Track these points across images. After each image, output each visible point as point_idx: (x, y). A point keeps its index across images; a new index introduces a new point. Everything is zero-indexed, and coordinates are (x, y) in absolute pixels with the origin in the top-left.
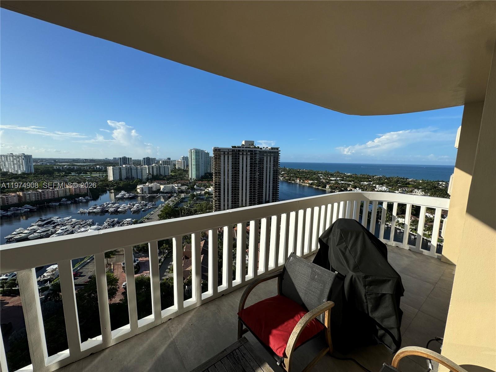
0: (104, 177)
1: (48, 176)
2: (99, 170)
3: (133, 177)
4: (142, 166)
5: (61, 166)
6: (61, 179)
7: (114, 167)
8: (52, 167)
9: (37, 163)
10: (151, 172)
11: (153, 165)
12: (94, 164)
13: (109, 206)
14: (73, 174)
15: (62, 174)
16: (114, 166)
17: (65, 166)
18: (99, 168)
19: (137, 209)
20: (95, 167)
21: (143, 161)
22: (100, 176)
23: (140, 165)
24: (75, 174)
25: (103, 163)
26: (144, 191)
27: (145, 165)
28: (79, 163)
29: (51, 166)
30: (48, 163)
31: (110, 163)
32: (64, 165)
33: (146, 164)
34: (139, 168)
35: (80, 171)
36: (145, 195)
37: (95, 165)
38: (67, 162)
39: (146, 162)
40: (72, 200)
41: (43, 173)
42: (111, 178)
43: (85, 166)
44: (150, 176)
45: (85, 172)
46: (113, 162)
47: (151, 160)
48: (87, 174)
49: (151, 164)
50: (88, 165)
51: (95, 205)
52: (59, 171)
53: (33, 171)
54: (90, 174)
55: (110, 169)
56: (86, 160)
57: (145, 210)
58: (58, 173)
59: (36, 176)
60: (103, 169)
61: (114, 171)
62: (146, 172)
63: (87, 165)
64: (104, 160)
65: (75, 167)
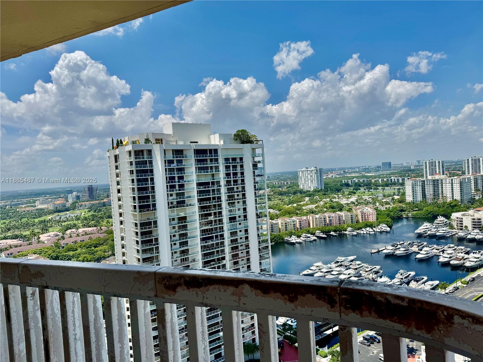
0: (400, 194)
7: (414, 180)
17: (355, 179)
20: (389, 179)
29: (340, 179)
30: (337, 175)
37: (389, 174)
38: (356, 173)
39: (470, 166)
43: (377, 176)
50: (381, 175)
53: (323, 187)
60: (400, 181)
62: (470, 186)
65: (365, 179)
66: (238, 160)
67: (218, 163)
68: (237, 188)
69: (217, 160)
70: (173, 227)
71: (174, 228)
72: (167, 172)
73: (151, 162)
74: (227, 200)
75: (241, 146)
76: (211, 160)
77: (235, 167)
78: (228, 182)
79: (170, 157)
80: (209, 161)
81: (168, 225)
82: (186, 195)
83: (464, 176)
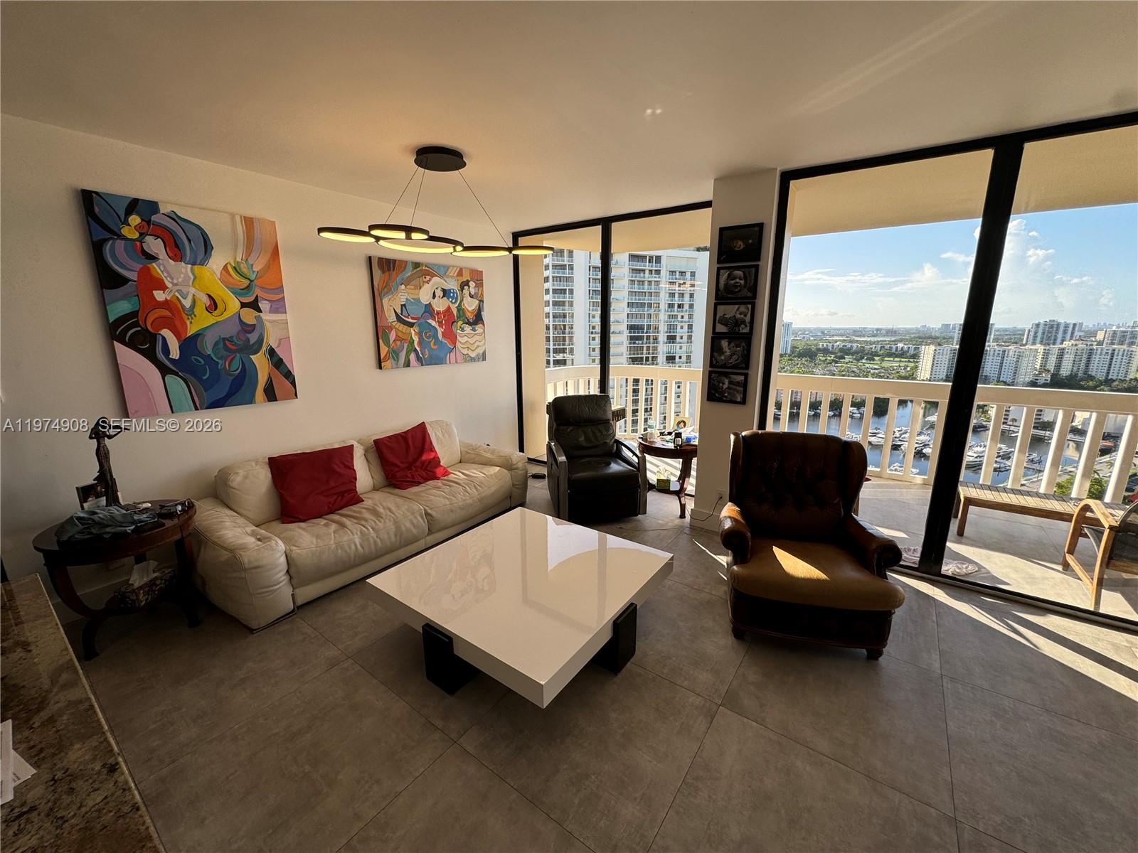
0: (909, 369)
1: (807, 361)
2: (902, 354)
3: (986, 376)
4: (1024, 345)
5: (830, 343)
6: (825, 367)
7: (938, 348)
8: (816, 345)
9: (796, 337)
10: (1051, 366)
11: (1067, 344)
12: (893, 339)
13: (904, 438)
14: (848, 358)
15: (829, 358)
16: (940, 345)
17: (838, 343)
18: (902, 348)
20: (894, 347)
21: (1032, 334)
22: (900, 366)
23: (1016, 343)
24: (851, 360)
25: (915, 337)
26: (1010, 418)
27: (1034, 343)
28: (864, 336)
29: (815, 342)
30: (812, 336)
31: (930, 337)
32: (836, 341)
33: (1039, 339)
34: (1011, 353)
35: (862, 354)
36: (1012, 428)
37: (894, 341)
38: (842, 336)
39: (1039, 335)
40: (836, 410)
41: (801, 355)
42: (925, 373)
43: (874, 343)
44: (1046, 377)
45: (872, 356)
46: (938, 335)
47: (1062, 329)
48: (874, 360)
49: (1059, 340)
50: (881, 341)
52: (826, 351)
53: (789, 352)
54: (879, 363)
55: (927, 352)
56: (877, 330)
58: (824, 356)
59: (791, 360)
60: (912, 352)
61: (937, 356)
62: (1034, 363)
63: (878, 342)
64: (917, 329)
65: (855, 345)
66: (688, 275)
67: (659, 277)
68: (682, 317)
69: (658, 272)
71: (594, 361)
72: (590, 284)
73: (571, 267)
74: (667, 332)
75: (695, 254)
76: (651, 271)
77: (682, 285)
78: (671, 306)
80: (647, 272)
81: (587, 356)
82: (612, 320)
83: (1027, 347)
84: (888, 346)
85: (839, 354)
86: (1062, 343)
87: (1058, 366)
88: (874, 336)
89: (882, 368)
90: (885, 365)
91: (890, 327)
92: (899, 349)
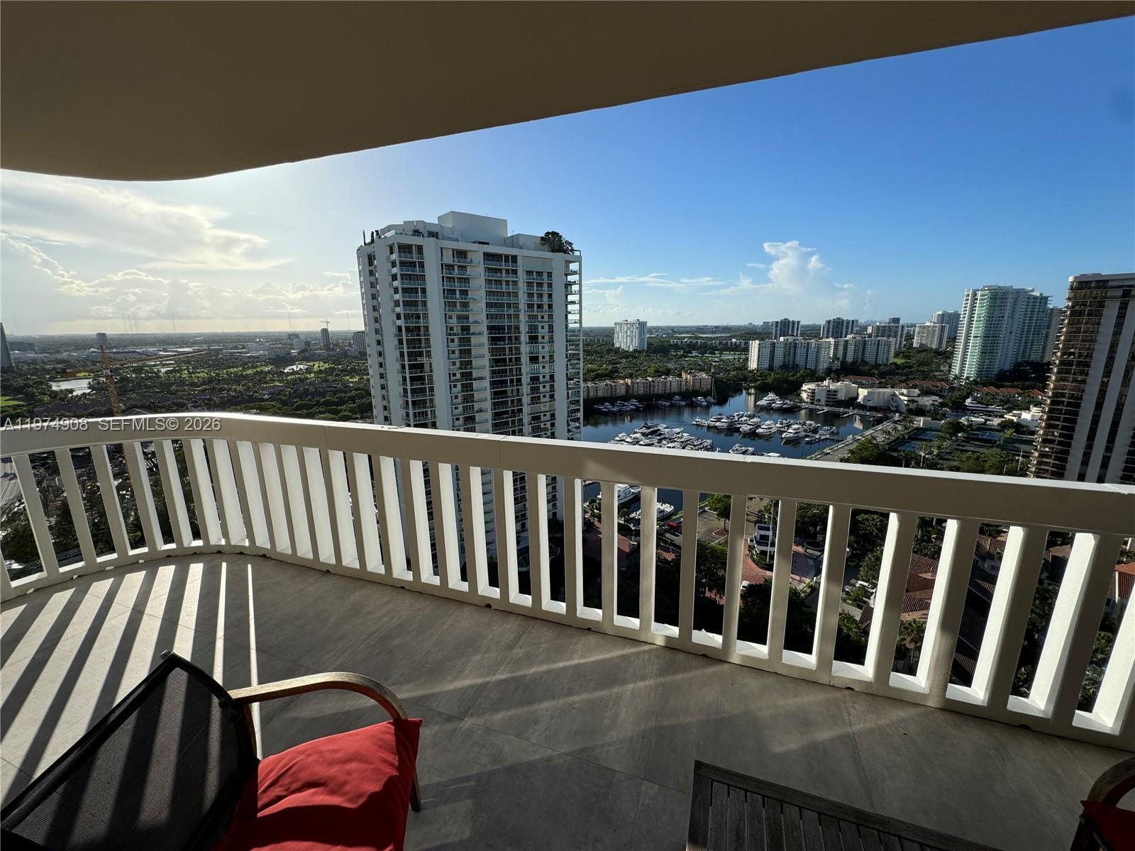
0: (741, 361)
1: (661, 356)
2: (735, 348)
3: (797, 365)
4: (821, 339)
5: (679, 339)
6: (677, 361)
7: (762, 342)
8: (669, 342)
9: (652, 334)
10: (840, 355)
11: (849, 337)
12: (728, 335)
13: (742, 421)
14: (694, 353)
15: (679, 353)
16: (762, 340)
18: (736, 343)
19: (795, 435)
20: (729, 342)
21: (826, 329)
22: (735, 359)
23: (816, 337)
24: (697, 355)
25: (744, 334)
26: (816, 398)
27: (828, 337)
28: (706, 333)
29: (667, 339)
30: (664, 334)
31: (756, 333)
32: (684, 338)
33: (830, 334)
34: (813, 345)
35: (706, 348)
36: (818, 407)
37: (729, 337)
38: (689, 333)
39: (831, 329)
40: (687, 399)
41: (656, 351)
42: (753, 365)
43: (714, 339)
44: (837, 364)
45: (713, 350)
46: (761, 331)
47: (845, 325)
48: (715, 354)
49: (844, 334)
50: (719, 337)
51: (720, 415)
52: (676, 347)
53: (646, 348)
54: (719, 355)
55: (754, 345)
56: (716, 327)
57: (812, 441)
58: (675, 352)
59: (648, 356)
60: (743, 345)
61: (761, 349)
62: (829, 353)
63: (717, 337)
64: (746, 326)
65: (699, 341)
66: (545, 276)
68: (542, 317)
69: (515, 272)
70: (453, 362)
71: (454, 364)
72: (445, 283)
73: (422, 265)
74: (528, 333)
75: (550, 255)
76: (507, 271)
77: (540, 285)
78: (530, 306)
79: (449, 259)
80: (504, 272)
81: (446, 358)
82: (471, 320)
83: (823, 340)
84: (724, 342)
85: (687, 350)
86: (846, 337)
87: (845, 354)
88: (714, 333)
89: (722, 360)
90: (725, 357)
91: (725, 324)
92: (733, 344)
